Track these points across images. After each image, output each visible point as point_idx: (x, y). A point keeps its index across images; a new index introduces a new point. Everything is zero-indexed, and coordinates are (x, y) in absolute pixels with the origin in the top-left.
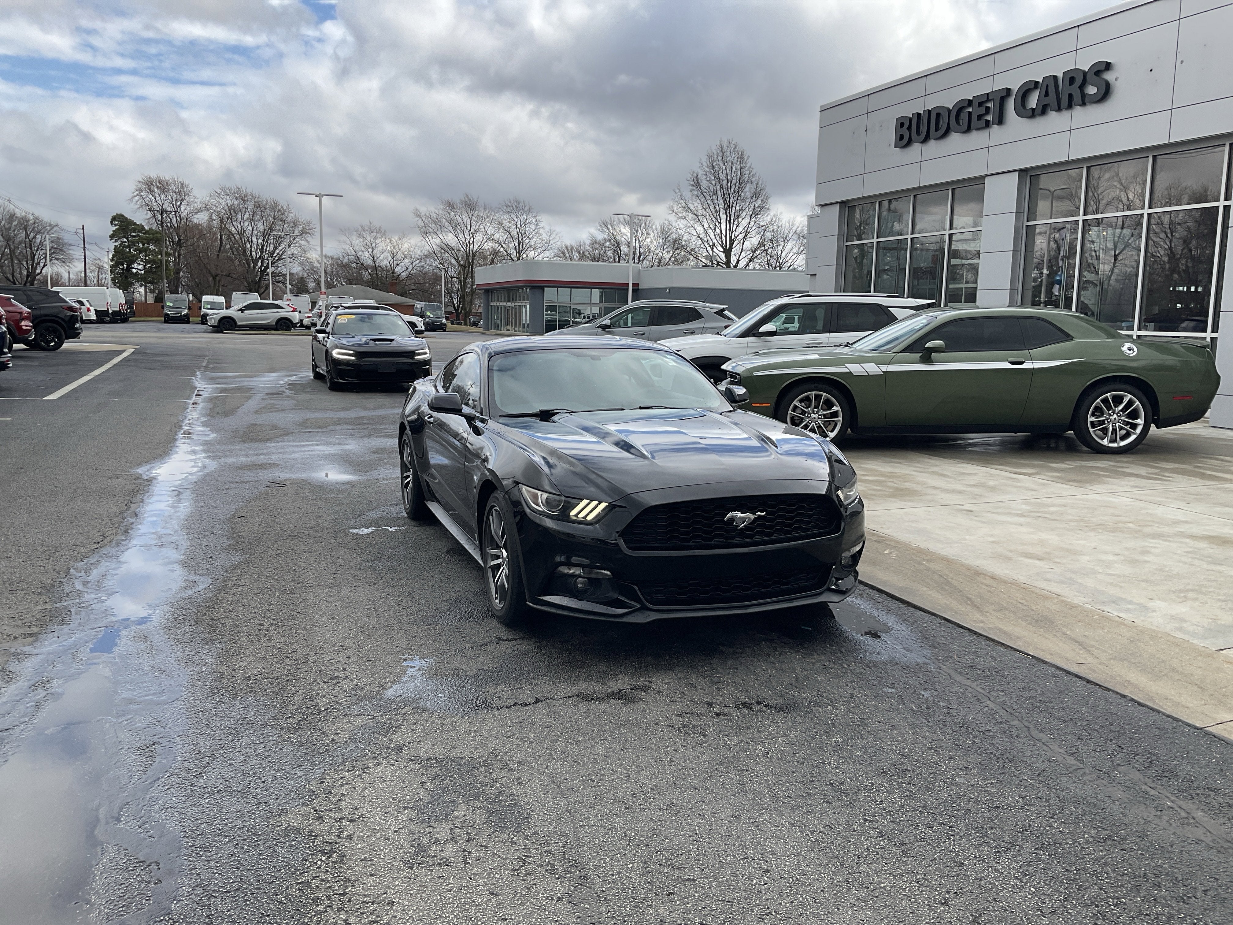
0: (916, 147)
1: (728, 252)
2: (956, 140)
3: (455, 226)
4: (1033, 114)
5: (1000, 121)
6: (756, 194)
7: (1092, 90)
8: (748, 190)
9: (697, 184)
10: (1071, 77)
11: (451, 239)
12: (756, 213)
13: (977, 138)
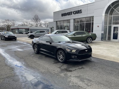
0: (63, 16)
1: (37, 25)
2: (67, 16)
3: (7, 22)
4: (75, 14)
5: (71, 14)
6: (39, 20)
7: (80, 12)
8: (39, 19)
9: (33, 19)
10: (78, 11)
11: (6, 24)
12: (39, 22)
13: (69, 16)
